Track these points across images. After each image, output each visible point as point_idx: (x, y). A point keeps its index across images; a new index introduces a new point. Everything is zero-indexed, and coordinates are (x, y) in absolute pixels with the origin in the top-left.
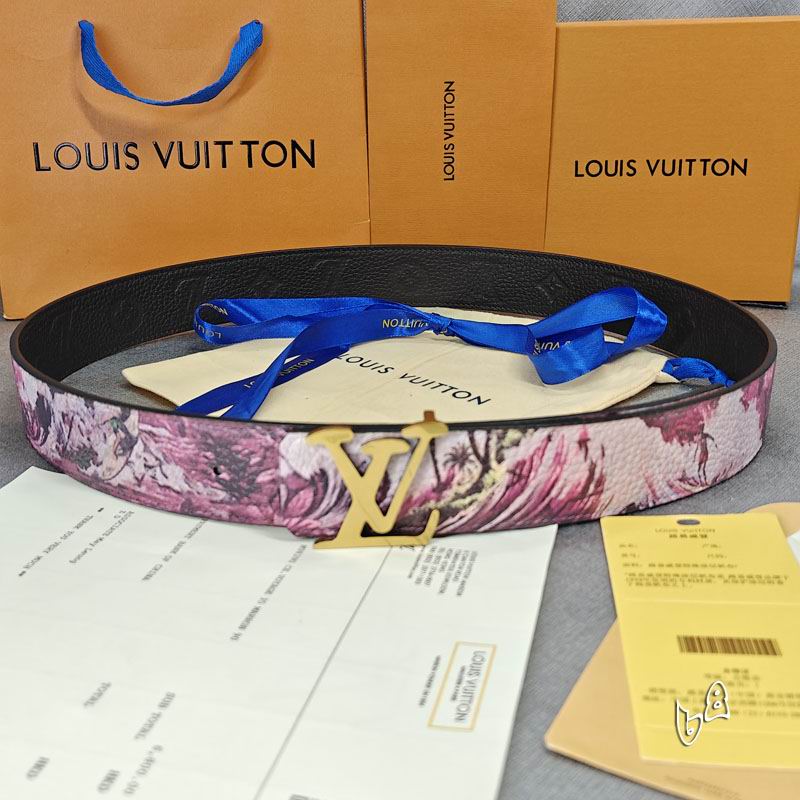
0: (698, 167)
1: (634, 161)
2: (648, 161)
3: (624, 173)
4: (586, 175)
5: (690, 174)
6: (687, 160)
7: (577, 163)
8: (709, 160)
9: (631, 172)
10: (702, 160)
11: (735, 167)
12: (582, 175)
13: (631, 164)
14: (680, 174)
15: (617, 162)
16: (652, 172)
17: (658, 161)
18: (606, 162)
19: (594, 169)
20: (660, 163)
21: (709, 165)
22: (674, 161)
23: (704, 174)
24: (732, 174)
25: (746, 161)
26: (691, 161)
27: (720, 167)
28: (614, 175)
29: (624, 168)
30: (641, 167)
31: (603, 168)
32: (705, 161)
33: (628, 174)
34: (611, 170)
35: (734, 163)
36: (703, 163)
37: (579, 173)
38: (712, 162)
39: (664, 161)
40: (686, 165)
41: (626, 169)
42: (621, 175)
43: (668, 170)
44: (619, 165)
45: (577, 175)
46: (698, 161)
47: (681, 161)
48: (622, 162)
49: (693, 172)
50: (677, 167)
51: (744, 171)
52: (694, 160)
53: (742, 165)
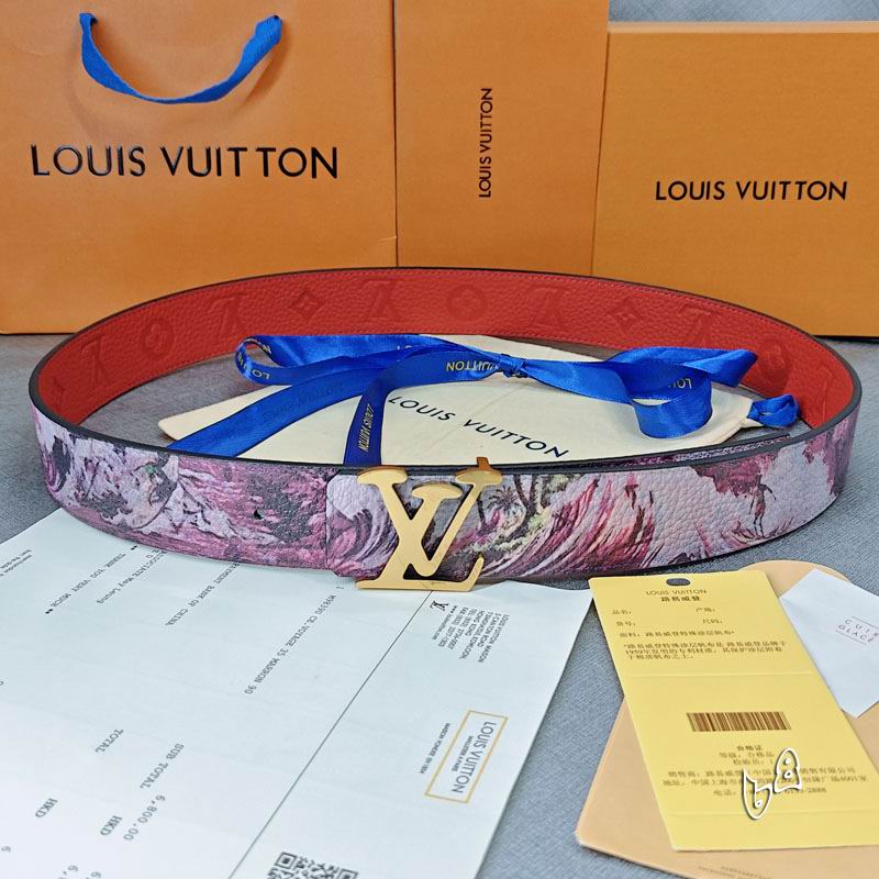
0: (793, 190)
1: (723, 183)
2: (738, 184)
3: (711, 195)
4: (667, 194)
5: (784, 197)
6: (781, 183)
7: (658, 184)
8: (805, 183)
9: (719, 194)
10: (797, 183)
11: (834, 191)
12: (664, 198)
13: (720, 186)
14: (773, 198)
15: (703, 184)
16: (742, 195)
17: (749, 184)
18: (692, 184)
19: (677, 191)
20: (752, 186)
21: (805, 188)
22: (767, 184)
23: (800, 197)
24: (830, 197)
25: (845, 184)
26: (785, 184)
27: (818, 190)
28: (699, 198)
29: (711, 190)
30: (730, 190)
31: (688, 190)
32: (801, 184)
33: (715, 197)
34: (697, 193)
35: (832, 186)
36: (798, 186)
37: (661, 195)
38: (808, 184)
39: (755, 184)
40: (779, 188)
41: (713, 192)
42: (708, 198)
43: (760, 193)
44: (705, 187)
45: (658, 198)
46: (793, 183)
47: (774, 184)
48: (709, 183)
49: (787, 196)
50: (770, 190)
51: (843, 195)
52: (789, 183)
53: (841, 189)
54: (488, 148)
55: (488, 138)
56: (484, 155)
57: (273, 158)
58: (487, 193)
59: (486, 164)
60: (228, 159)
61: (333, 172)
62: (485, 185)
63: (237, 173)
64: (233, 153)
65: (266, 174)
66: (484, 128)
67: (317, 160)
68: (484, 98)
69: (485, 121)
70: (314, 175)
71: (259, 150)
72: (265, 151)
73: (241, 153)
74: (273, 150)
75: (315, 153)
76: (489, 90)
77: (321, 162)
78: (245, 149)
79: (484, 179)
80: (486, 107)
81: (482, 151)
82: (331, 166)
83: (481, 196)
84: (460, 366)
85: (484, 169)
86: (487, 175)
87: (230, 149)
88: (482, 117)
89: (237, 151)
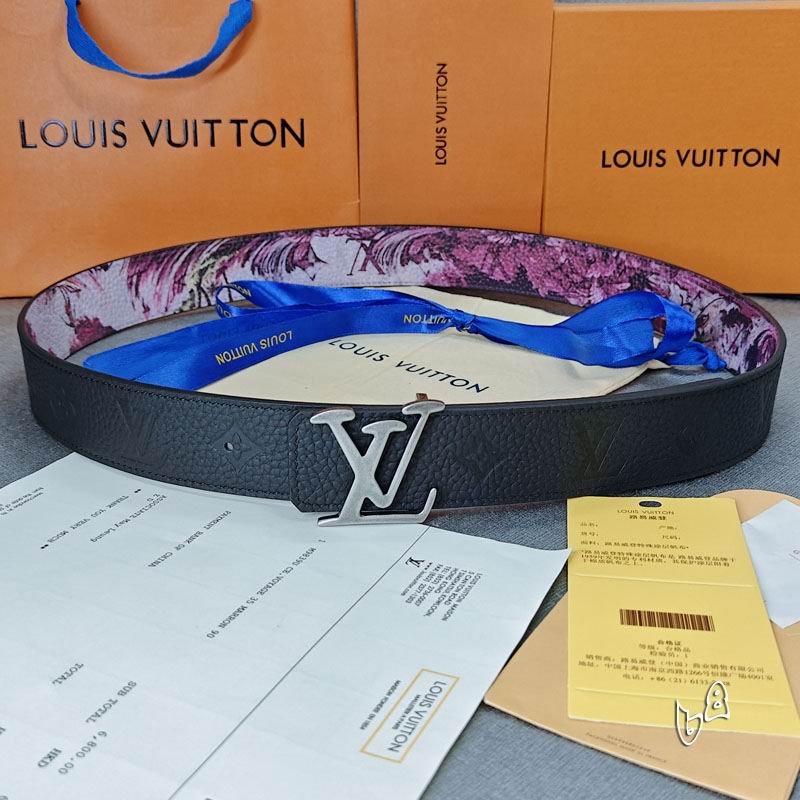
0: (729, 157)
1: (664, 151)
2: (678, 152)
3: (654, 162)
4: (614, 166)
5: (721, 164)
6: (718, 151)
7: (604, 153)
8: (741, 150)
9: (661, 162)
10: (733, 150)
11: (768, 158)
12: (610, 166)
13: (661, 154)
14: (711, 164)
15: (646, 152)
16: (683, 162)
17: (689, 151)
18: (635, 152)
19: (622, 159)
20: (691, 153)
21: (741, 155)
22: (705, 152)
23: (736, 164)
24: (764, 164)
25: (778, 151)
26: (722, 152)
27: (752, 157)
28: (642, 166)
29: (654, 158)
30: (671, 157)
31: (632, 158)
32: (737, 151)
33: (657, 165)
34: (640, 161)
35: (766, 153)
36: (734, 153)
37: (606, 163)
38: (744, 152)
39: (694, 152)
40: (717, 156)
41: (655, 160)
42: (650, 165)
43: (699, 160)
44: (648, 155)
45: (604, 166)
46: (730, 151)
47: (712, 151)
48: (651, 152)
49: (724, 163)
50: (708, 158)
51: (776, 162)
52: (726, 151)
53: (774, 156)
54: (443, 119)
55: (443, 110)
56: (440, 125)
57: (246, 129)
58: (443, 161)
59: (442, 134)
60: (204, 131)
61: (301, 142)
62: (441, 153)
63: (213, 144)
64: (209, 125)
65: (239, 144)
66: (440, 100)
67: (286, 130)
68: (439, 72)
69: (440, 93)
70: (283, 145)
71: (232, 121)
72: (238, 122)
73: (215, 125)
74: (246, 121)
75: (284, 124)
76: (444, 65)
77: (289, 132)
78: (219, 121)
79: (440, 148)
80: (442, 81)
81: (438, 122)
82: (299, 136)
83: (437, 164)
84: (417, 319)
85: (440, 139)
86: (442, 144)
87: (206, 121)
88: (438, 90)
89: (212, 122)
